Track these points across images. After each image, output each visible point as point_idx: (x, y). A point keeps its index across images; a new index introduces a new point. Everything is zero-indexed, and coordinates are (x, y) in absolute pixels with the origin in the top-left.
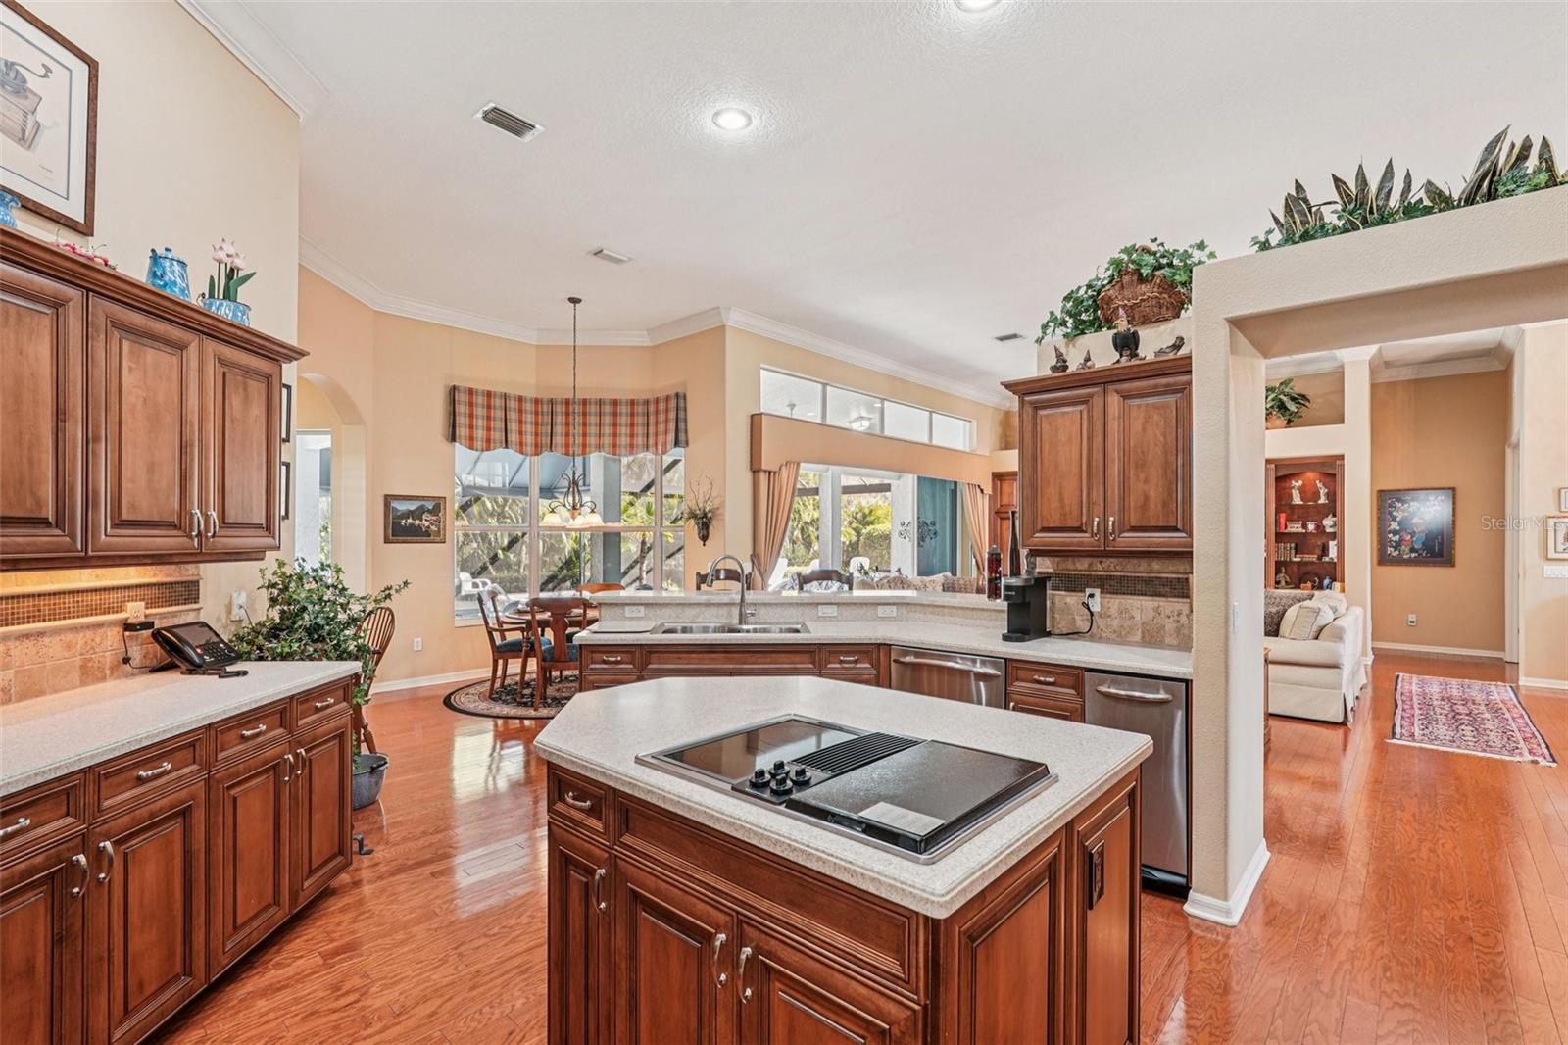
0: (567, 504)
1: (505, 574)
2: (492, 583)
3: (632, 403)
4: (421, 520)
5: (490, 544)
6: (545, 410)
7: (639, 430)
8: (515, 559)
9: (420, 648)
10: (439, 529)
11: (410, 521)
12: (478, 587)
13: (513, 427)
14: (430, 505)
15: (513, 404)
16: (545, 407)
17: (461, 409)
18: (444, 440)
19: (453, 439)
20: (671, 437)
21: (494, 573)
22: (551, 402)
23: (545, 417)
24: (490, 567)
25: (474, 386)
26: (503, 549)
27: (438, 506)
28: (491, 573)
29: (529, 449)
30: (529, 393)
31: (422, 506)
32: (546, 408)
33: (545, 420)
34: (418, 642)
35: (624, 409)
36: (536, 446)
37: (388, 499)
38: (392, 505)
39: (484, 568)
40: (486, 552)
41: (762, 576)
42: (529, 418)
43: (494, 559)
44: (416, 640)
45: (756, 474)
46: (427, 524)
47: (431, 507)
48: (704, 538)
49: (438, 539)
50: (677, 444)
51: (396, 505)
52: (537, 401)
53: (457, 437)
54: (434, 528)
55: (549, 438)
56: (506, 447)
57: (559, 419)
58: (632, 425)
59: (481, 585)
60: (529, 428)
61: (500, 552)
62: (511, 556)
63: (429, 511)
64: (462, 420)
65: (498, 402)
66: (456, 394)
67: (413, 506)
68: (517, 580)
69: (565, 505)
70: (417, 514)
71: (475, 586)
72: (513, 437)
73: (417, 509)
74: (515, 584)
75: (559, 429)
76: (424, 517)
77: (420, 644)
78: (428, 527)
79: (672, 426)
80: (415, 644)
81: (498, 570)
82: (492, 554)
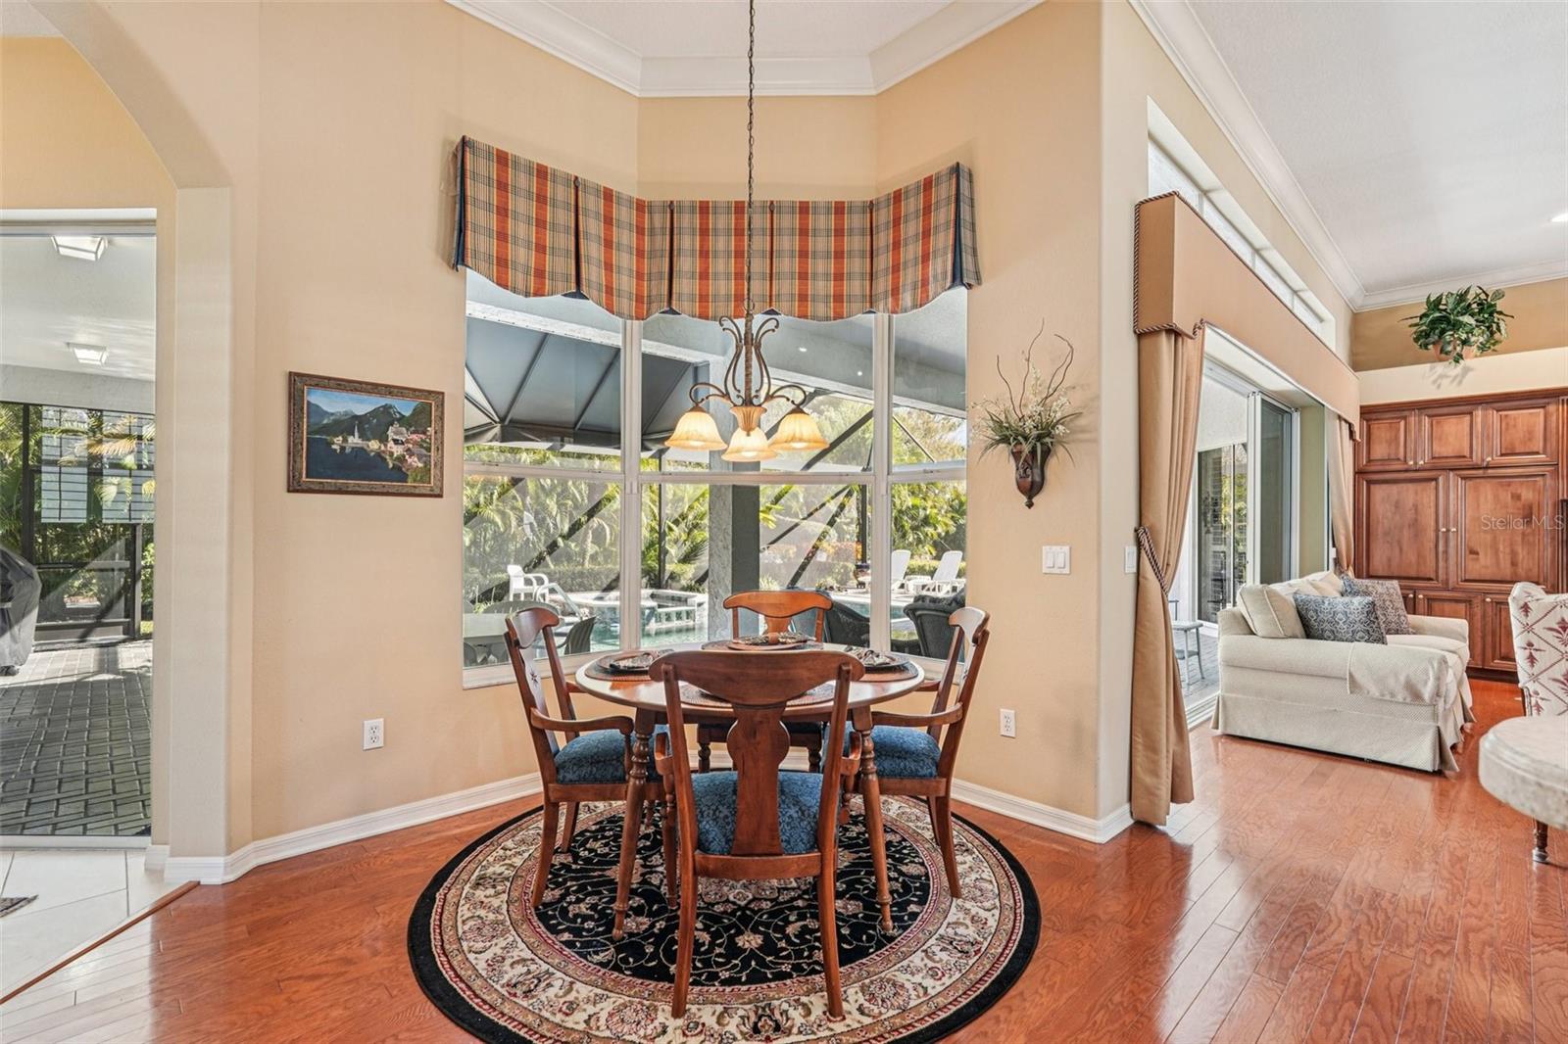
0: (733, 393)
1: (565, 567)
2: (551, 581)
3: (839, 209)
4: (384, 440)
5: (549, 530)
6: (657, 224)
7: (856, 265)
8: (577, 549)
9: (380, 743)
10: (427, 464)
11: (354, 440)
12: (531, 584)
13: (592, 250)
14: (405, 407)
15: (592, 203)
16: (657, 218)
17: (480, 192)
18: (440, 260)
19: (459, 257)
20: (942, 264)
21: (552, 567)
22: (671, 208)
23: (658, 238)
24: (548, 558)
25: (510, 149)
26: (566, 537)
27: (427, 409)
28: (547, 566)
29: (626, 304)
30: (628, 187)
31: (387, 408)
32: (660, 220)
33: (658, 246)
34: (374, 729)
35: (822, 222)
36: (639, 299)
37: (298, 384)
38: (306, 398)
39: (541, 559)
40: (543, 538)
41: (1160, 578)
42: (625, 237)
43: (553, 547)
44: (368, 724)
45: (1146, 342)
46: (398, 450)
47: (407, 414)
48: (1031, 489)
49: (424, 488)
50: (957, 277)
51: (318, 398)
52: (641, 206)
53: (469, 253)
54: (415, 462)
55: (666, 282)
56: (578, 294)
57: (687, 242)
58: (839, 255)
59: (534, 581)
60: (625, 260)
61: (560, 540)
62: (573, 545)
63: (402, 420)
64: (480, 217)
65: (561, 193)
66: (468, 155)
67: (362, 406)
68: (581, 574)
69: (726, 395)
70: (377, 424)
71: (528, 582)
72: (593, 273)
73: (374, 413)
74: (579, 580)
75: (686, 264)
76: (390, 433)
77: (380, 734)
78: (401, 459)
79: (943, 240)
80: (367, 735)
81: (557, 562)
82: (550, 541)
